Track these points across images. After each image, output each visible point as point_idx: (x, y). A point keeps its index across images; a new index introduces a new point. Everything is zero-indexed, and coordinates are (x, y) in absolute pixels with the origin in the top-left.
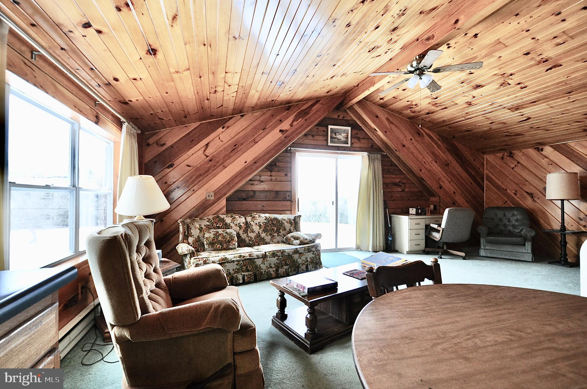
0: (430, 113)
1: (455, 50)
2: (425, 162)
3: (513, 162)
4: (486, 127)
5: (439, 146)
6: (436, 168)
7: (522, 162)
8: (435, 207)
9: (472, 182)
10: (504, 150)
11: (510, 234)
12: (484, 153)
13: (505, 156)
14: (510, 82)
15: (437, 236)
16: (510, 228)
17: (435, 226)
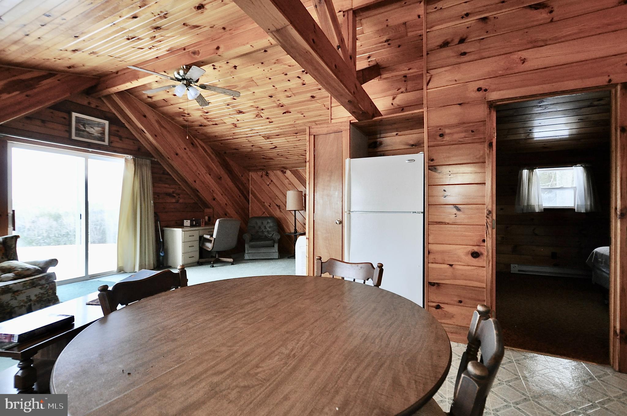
0: (202, 126)
1: (219, 73)
2: (199, 174)
3: (268, 180)
4: (249, 148)
5: (212, 159)
6: (209, 180)
7: (274, 181)
8: (209, 218)
9: (240, 195)
10: (263, 170)
11: (266, 238)
12: (249, 171)
13: (264, 175)
14: (262, 115)
15: (209, 246)
16: (266, 233)
17: (208, 237)
